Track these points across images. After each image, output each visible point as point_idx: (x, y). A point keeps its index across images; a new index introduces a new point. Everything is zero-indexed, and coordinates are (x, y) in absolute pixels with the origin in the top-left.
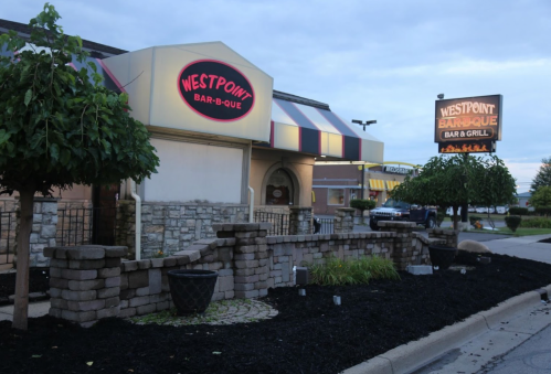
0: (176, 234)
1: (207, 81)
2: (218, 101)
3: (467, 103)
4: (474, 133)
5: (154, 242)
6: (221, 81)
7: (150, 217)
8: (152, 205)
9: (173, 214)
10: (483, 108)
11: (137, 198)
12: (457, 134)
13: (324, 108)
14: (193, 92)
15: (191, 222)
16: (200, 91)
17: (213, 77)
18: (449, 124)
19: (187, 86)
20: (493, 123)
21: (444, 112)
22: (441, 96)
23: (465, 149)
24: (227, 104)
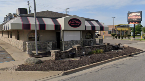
0: (69, 46)
1: (73, 22)
2: (75, 25)
3: (134, 13)
4: (136, 19)
5: (66, 47)
6: (75, 21)
7: (65, 43)
8: (65, 41)
9: (69, 43)
10: (138, 14)
11: (63, 41)
12: (132, 20)
13: (97, 21)
14: (71, 24)
15: (72, 44)
16: (72, 23)
17: (74, 21)
18: (131, 18)
19: (70, 23)
20: (140, 17)
21: (129, 15)
22: (129, 12)
23: (134, 23)
24: (76, 25)
